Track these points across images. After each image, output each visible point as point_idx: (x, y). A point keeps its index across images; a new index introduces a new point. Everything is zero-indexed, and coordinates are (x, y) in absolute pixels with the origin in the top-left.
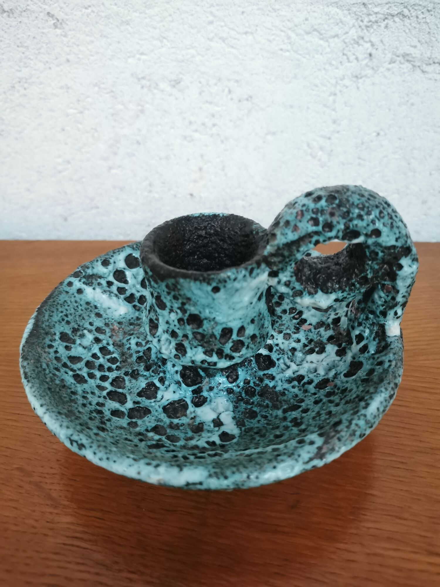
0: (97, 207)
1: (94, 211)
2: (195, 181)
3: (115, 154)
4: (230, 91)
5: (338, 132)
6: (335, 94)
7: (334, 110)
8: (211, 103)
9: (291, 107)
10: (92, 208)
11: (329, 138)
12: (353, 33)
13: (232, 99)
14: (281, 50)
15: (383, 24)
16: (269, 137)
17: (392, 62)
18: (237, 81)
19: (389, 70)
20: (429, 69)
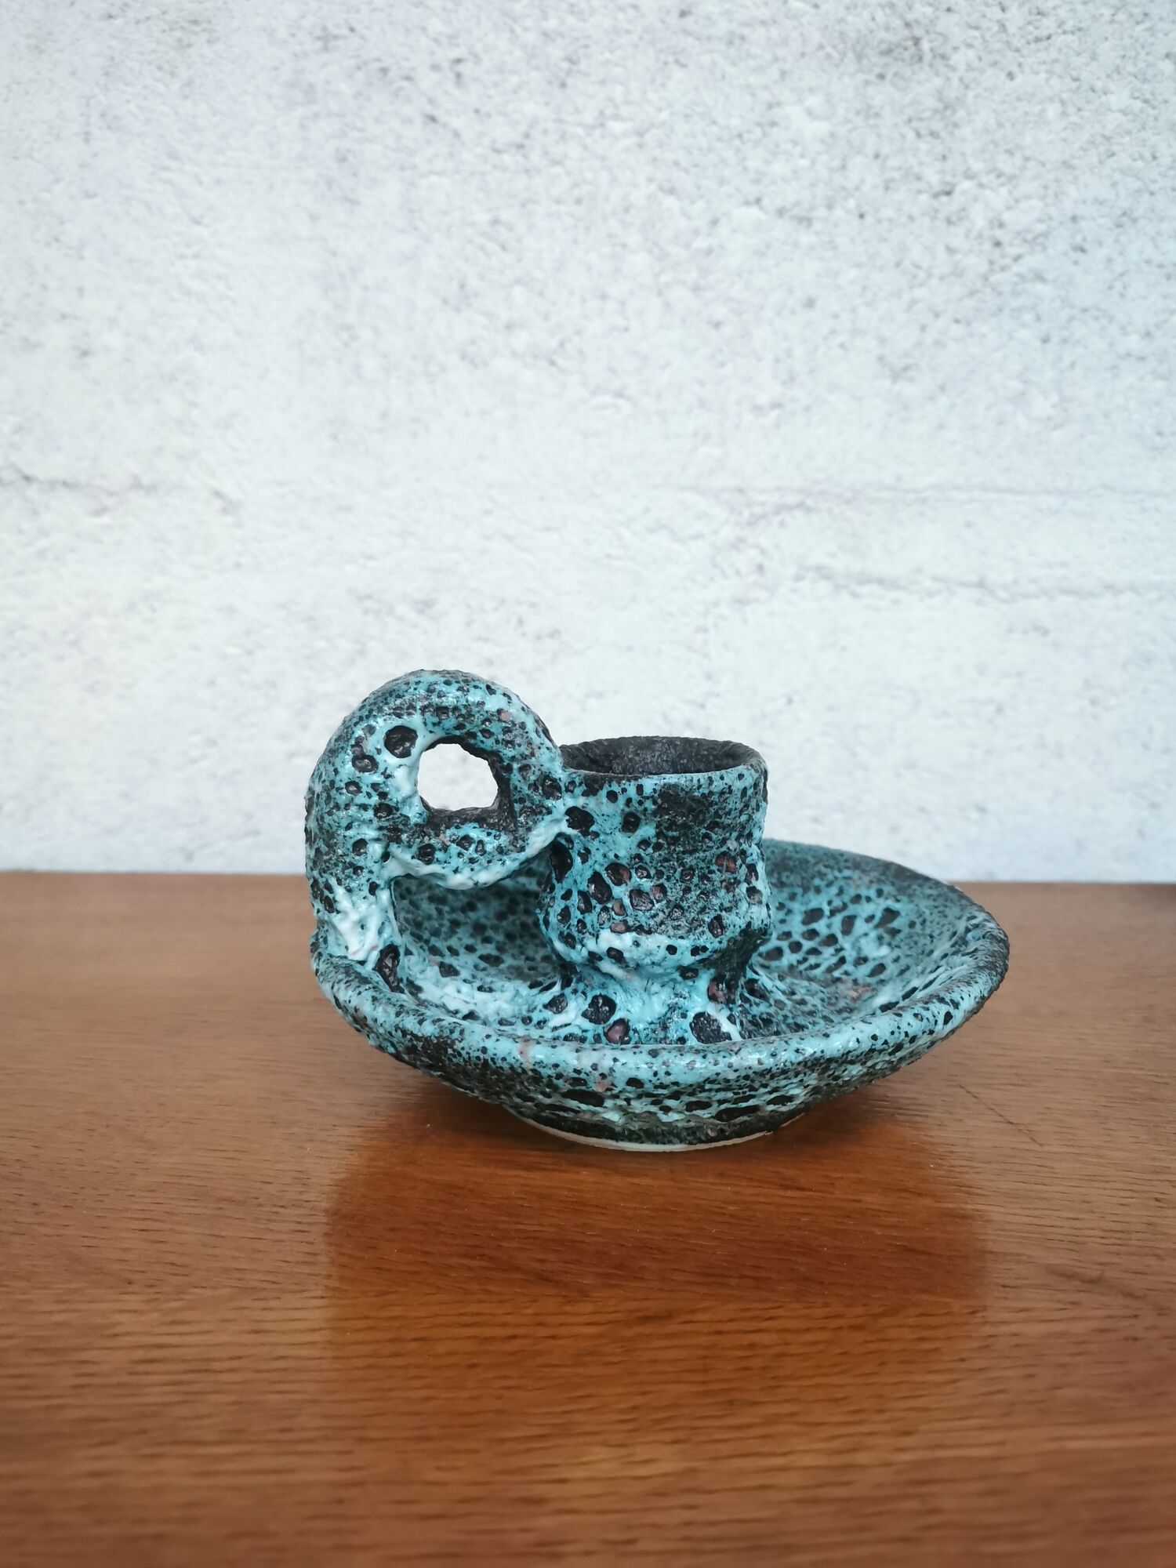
0: (257, 833)
1: (249, 840)
2: (453, 782)
3: (304, 727)
4: (520, 622)
5: (717, 695)
6: (705, 630)
7: (706, 656)
8: (485, 640)
9: (630, 649)
10: (247, 834)
11: (703, 706)
12: (728, 533)
13: (524, 635)
14: (609, 556)
15: (776, 520)
16: (592, 702)
17: (798, 578)
18: (533, 605)
19: (794, 591)
20: (864, 590)
